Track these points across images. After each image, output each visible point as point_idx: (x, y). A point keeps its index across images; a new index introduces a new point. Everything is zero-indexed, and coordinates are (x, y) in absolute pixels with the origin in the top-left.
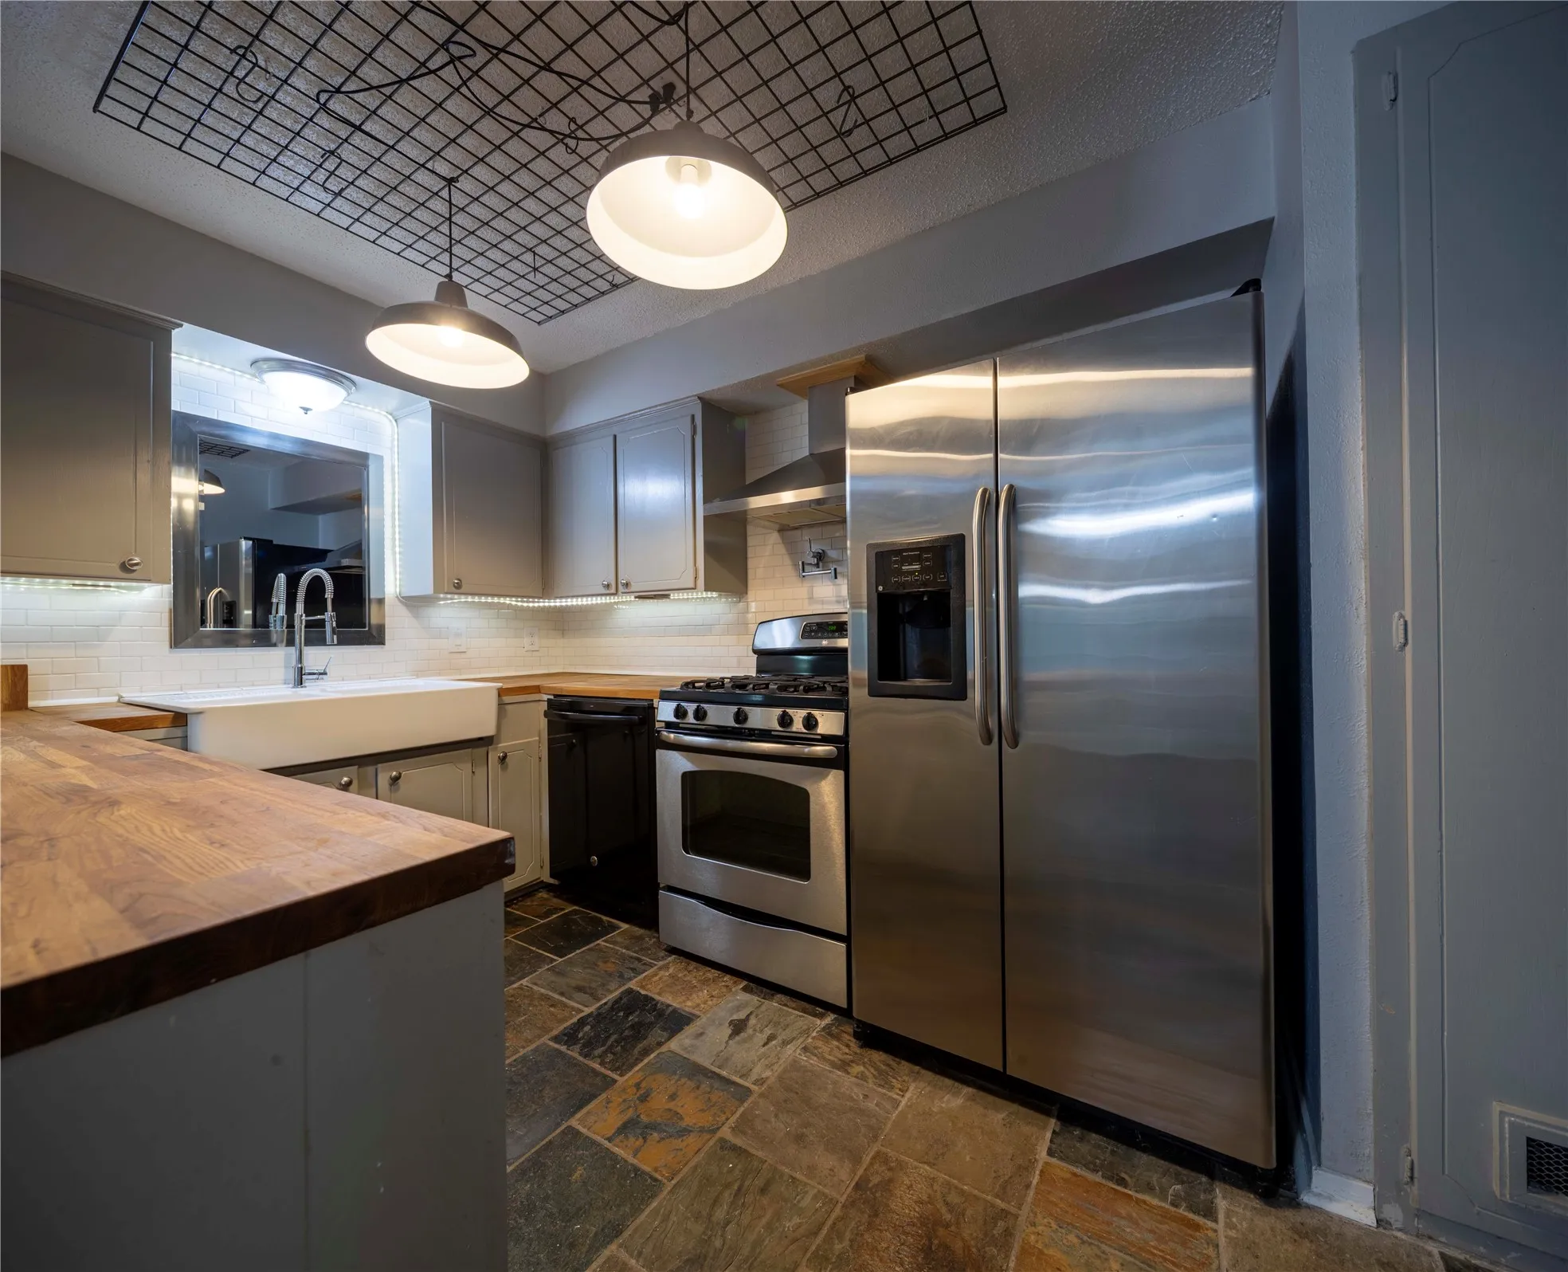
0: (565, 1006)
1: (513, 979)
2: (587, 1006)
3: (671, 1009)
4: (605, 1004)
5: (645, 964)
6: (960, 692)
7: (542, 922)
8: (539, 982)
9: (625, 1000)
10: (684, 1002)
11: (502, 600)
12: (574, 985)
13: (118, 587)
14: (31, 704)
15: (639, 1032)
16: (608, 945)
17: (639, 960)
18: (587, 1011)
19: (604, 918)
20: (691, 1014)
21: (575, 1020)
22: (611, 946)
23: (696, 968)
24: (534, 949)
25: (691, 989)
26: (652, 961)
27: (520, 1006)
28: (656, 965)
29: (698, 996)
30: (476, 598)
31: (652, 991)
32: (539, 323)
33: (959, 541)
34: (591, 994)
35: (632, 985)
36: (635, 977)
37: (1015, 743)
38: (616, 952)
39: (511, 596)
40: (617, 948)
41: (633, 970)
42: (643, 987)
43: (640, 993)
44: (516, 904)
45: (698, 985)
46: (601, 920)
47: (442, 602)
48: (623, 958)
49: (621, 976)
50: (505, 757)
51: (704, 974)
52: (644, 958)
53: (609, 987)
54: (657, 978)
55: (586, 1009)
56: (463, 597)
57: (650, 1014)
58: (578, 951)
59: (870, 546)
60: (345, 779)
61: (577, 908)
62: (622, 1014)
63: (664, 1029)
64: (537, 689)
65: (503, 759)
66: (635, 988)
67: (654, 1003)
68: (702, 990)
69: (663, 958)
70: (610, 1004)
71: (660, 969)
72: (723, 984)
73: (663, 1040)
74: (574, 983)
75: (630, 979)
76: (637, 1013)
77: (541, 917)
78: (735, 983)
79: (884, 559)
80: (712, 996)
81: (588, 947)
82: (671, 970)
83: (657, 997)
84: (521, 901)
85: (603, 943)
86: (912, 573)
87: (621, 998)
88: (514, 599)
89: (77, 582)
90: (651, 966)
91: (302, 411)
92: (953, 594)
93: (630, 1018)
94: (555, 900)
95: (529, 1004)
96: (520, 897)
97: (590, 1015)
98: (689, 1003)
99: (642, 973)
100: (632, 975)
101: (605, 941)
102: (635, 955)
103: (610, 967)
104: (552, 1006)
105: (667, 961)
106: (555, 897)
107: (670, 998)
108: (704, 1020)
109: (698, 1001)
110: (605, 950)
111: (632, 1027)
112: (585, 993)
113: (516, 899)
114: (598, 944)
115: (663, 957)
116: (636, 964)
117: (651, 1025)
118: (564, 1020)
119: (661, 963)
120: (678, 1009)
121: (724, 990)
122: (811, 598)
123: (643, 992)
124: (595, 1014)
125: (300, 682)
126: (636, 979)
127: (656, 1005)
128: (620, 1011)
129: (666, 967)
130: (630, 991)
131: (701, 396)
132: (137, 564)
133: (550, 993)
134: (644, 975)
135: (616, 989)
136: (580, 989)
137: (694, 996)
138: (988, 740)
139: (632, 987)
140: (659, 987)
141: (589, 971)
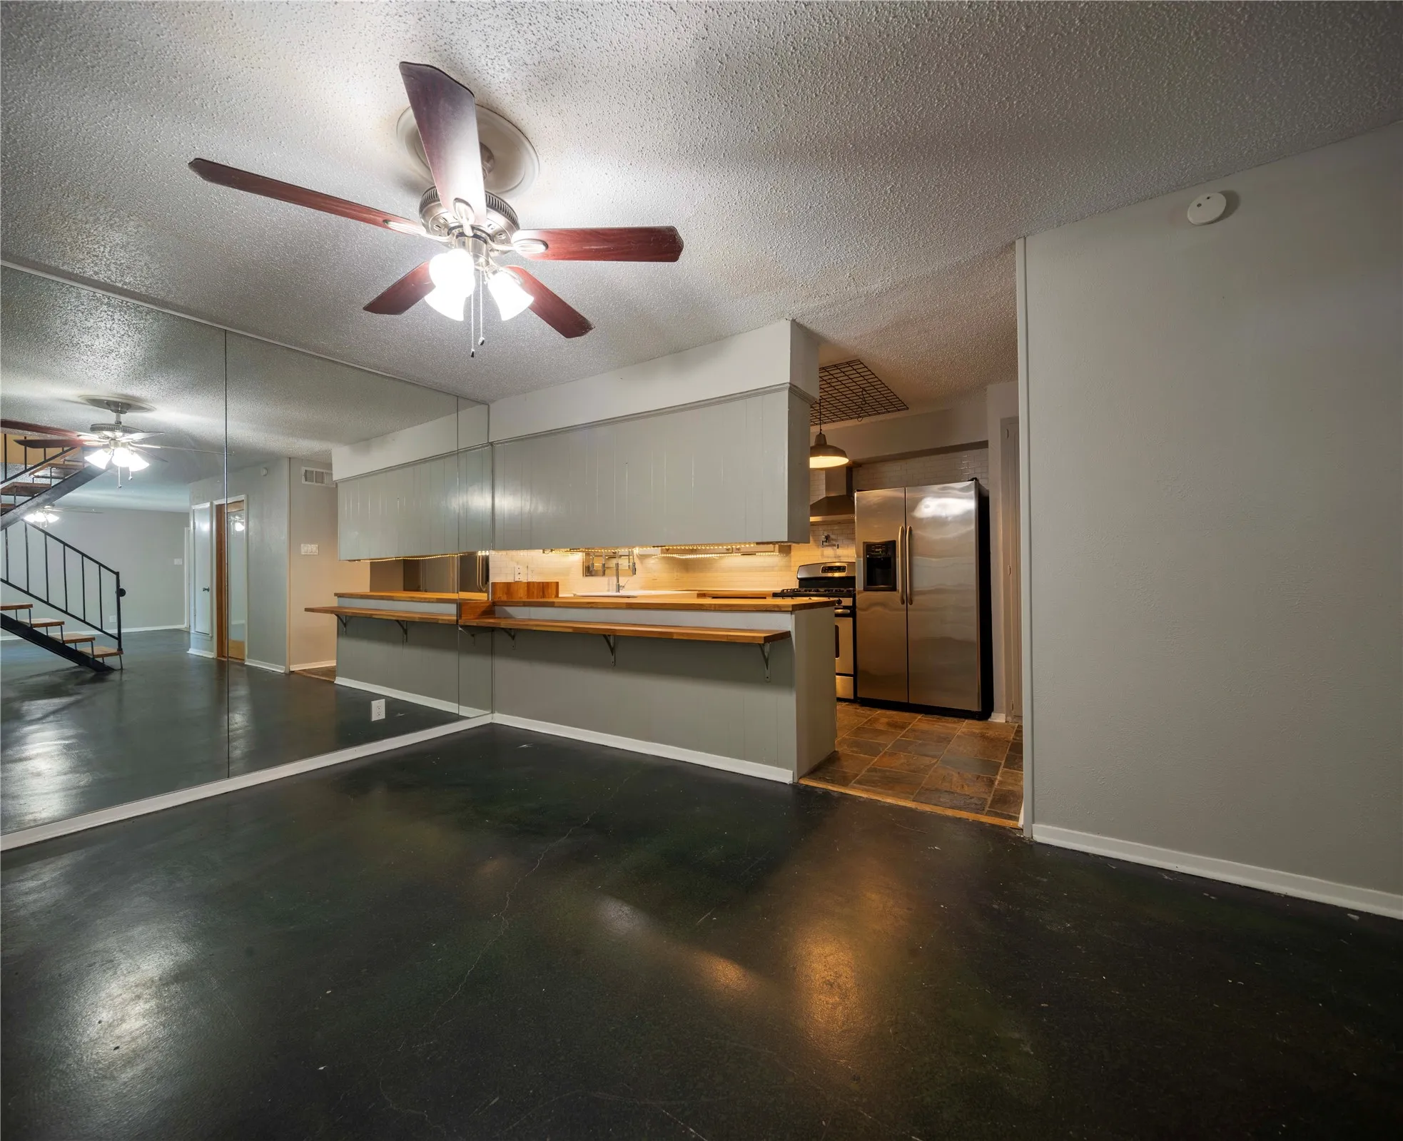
6: (894, 589)
33: (894, 543)
37: (911, 604)
59: (864, 543)
79: (869, 547)
86: (879, 552)
92: (892, 559)
122: (822, 555)
138: (903, 603)
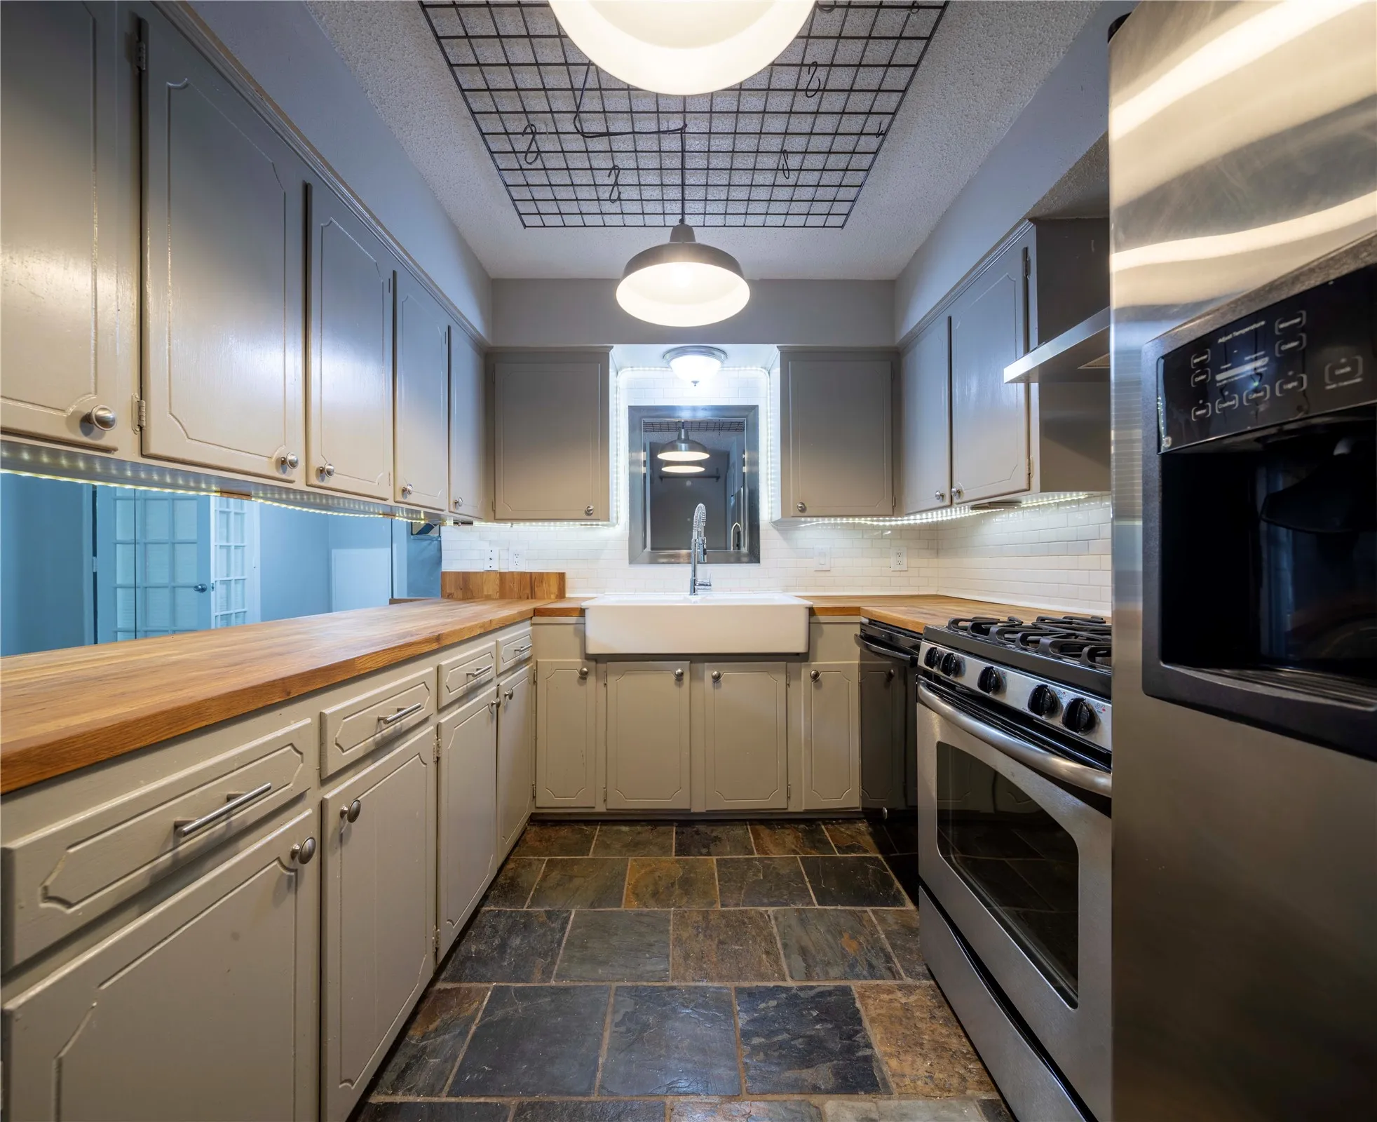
0: (777, 961)
1: (765, 901)
2: (792, 978)
3: (868, 1052)
4: (812, 988)
5: (890, 969)
7: (838, 855)
8: (781, 919)
9: (832, 999)
10: (891, 1055)
11: (857, 520)
12: (803, 944)
13: (603, 525)
14: (567, 595)
15: (811, 1053)
16: (873, 919)
17: (888, 959)
18: (790, 983)
19: (898, 885)
20: (884, 1079)
21: (771, 984)
22: (876, 922)
23: (945, 1019)
24: (807, 879)
25: (912, 1044)
26: (901, 971)
27: (745, 933)
28: (901, 978)
29: (913, 1062)
30: (832, 519)
31: (868, 1010)
32: (842, 227)
34: (808, 967)
35: (855, 985)
36: (865, 978)
38: (874, 932)
39: (866, 516)
40: (879, 928)
41: (871, 966)
42: (862, 996)
43: (854, 1003)
44: (833, 824)
45: (927, 1046)
46: (891, 885)
47: (803, 525)
48: (875, 944)
49: (852, 966)
50: (816, 675)
51: (948, 1036)
52: (896, 960)
53: (830, 970)
54: (885, 997)
55: (788, 979)
56: (820, 519)
57: (840, 1038)
58: (840, 907)
60: (679, 671)
61: (880, 857)
62: (815, 1014)
63: (837, 1074)
64: (856, 611)
65: (815, 677)
66: (854, 992)
67: (857, 1028)
68: (925, 1057)
69: (916, 976)
70: (812, 993)
71: (900, 988)
72: (962, 1071)
73: (823, 1087)
74: (806, 942)
75: (858, 977)
76: (830, 1026)
77: (840, 849)
78: (981, 1083)
80: (931, 1078)
81: (853, 908)
82: (912, 999)
83: (866, 1023)
84: (839, 824)
85: (871, 914)
87: (830, 993)
88: (869, 519)
89: (583, 523)
90: (894, 975)
91: (693, 384)
93: (818, 1027)
94: (868, 838)
95: (754, 936)
96: (842, 819)
97: (787, 989)
98: (894, 1063)
99: (878, 979)
100: (865, 973)
101: (874, 912)
102: (889, 949)
103: (851, 947)
104: (767, 953)
105: (918, 983)
106: (870, 834)
107: (879, 1037)
108: (893, 1103)
109: (907, 1070)
110: (865, 923)
111: (810, 1039)
112: (805, 960)
113: (836, 819)
114: (866, 911)
115: (918, 975)
116: (879, 963)
117: (828, 1055)
118: (763, 977)
119: (909, 981)
120: (877, 1061)
121: (955, 1081)
123: (858, 1005)
124: (794, 991)
125: (694, 591)
126: (865, 982)
127: (857, 1032)
128: (816, 1008)
129: (909, 990)
130: (846, 991)
131: (1030, 216)
132: (591, 510)
133: (778, 938)
134: (878, 982)
135: (836, 979)
136: (804, 952)
137: (909, 1058)
139: (853, 988)
140: (879, 1011)
141: (829, 937)
